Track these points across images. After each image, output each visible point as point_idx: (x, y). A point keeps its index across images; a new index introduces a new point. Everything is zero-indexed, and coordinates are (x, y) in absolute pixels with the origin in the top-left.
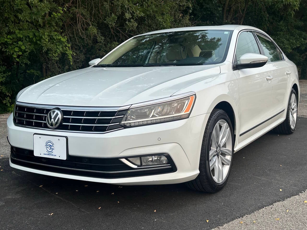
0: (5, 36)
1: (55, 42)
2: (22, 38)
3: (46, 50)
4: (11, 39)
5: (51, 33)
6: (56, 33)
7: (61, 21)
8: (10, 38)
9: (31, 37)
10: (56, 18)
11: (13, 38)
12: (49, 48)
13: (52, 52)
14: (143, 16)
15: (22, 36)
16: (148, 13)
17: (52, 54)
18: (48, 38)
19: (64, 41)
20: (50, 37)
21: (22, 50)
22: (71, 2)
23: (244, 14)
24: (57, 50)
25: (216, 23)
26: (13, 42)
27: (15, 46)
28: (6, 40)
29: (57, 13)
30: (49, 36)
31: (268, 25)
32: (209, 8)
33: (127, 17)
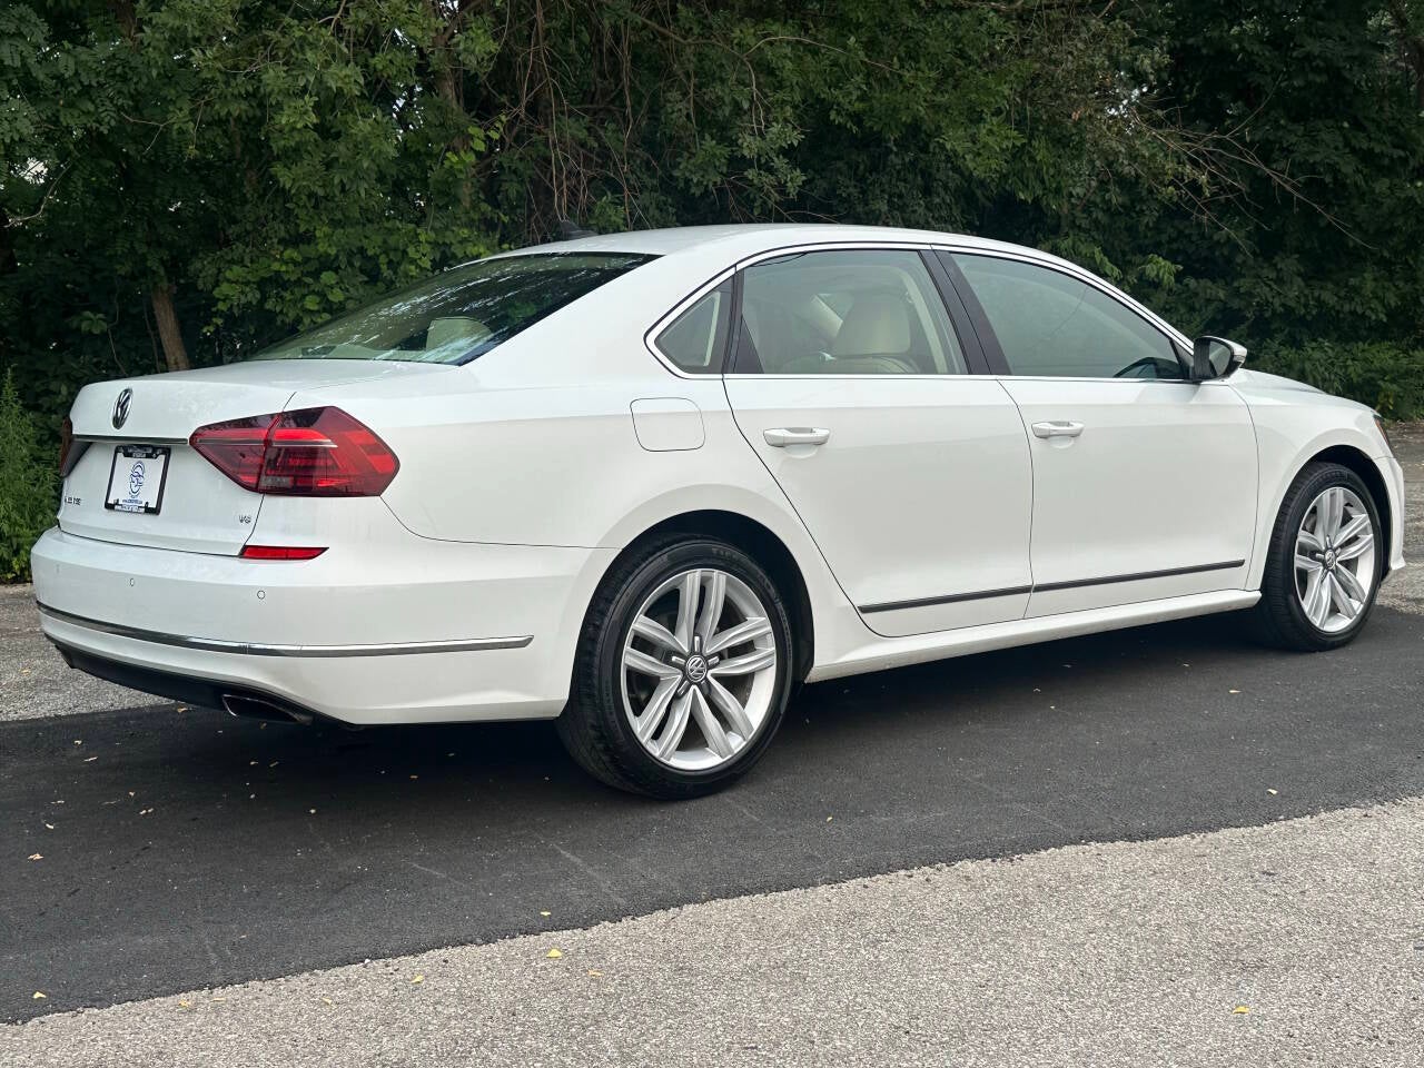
0: (273, 252)
2: (337, 256)
4: (296, 263)
5: (445, 235)
6: (465, 232)
8: (292, 259)
9: (370, 253)
11: (307, 260)
15: (333, 251)
18: (432, 252)
20: (442, 248)
21: (335, 307)
22: (524, 103)
26: (302, 272)
27: (306, 291)
28: (276, 266)
29: (463, 152)
30: (435, 244)
32: (1319, 56)
33: (746, 152)
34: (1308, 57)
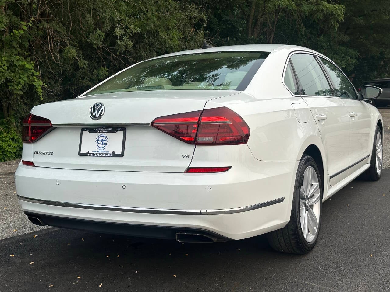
1: (17, 69)
3: (4, 81)
5: (11, 58)
6: (18, 57)
7: (26, 41)
10: (18, 36)
12: (8, 78)
13: (12, 84)
14: (139, 32)
16: (148, 28)
17: (14, 87)
18: (7, 64)
19: (30, 68)
20: (10, 63)
22: (38, 14)
23: (275, 28)
24: (20, 80)
25: (239, 39)
29: (19, 30)
30: (8, 61)
31: (305, 41)
32: (229, 20)
33: (117, 34)
34: (227, 20)
